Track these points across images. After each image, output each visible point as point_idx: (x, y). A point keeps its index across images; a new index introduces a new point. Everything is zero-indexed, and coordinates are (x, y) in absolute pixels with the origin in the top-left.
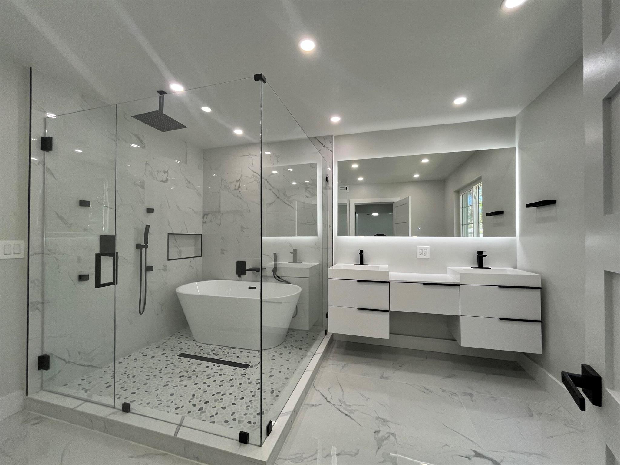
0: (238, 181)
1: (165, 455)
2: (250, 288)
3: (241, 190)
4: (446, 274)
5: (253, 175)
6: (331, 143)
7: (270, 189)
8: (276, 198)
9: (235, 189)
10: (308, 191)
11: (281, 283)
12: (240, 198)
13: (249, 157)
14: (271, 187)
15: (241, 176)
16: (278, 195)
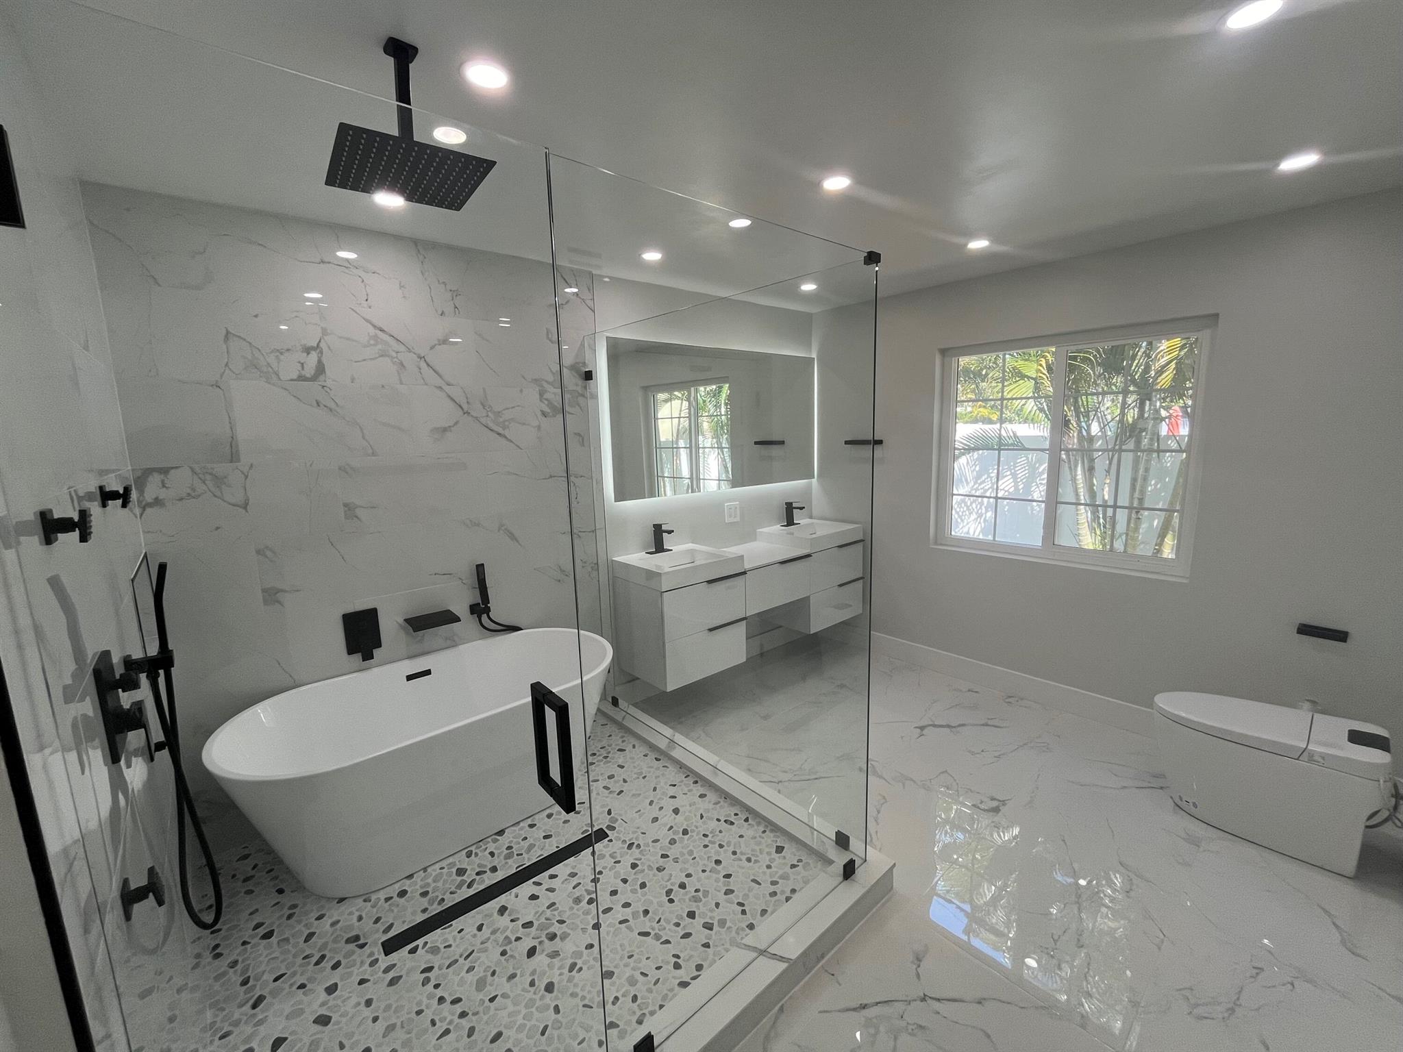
0: (314, 349)
1: (781, 1009)
2: (410, 678)
3: (329, 383)
4: (755, 540)
5: (376, 337)
6: (589, 290)
7: (440, 388)
8: (461, 413)
9: (301, 378)
10: (546, 400)
11: (498, 635)
12: (331, 410)
13: (346, 271)
14: (439, 382)
15: (325, 332)
16: (465, 407)
